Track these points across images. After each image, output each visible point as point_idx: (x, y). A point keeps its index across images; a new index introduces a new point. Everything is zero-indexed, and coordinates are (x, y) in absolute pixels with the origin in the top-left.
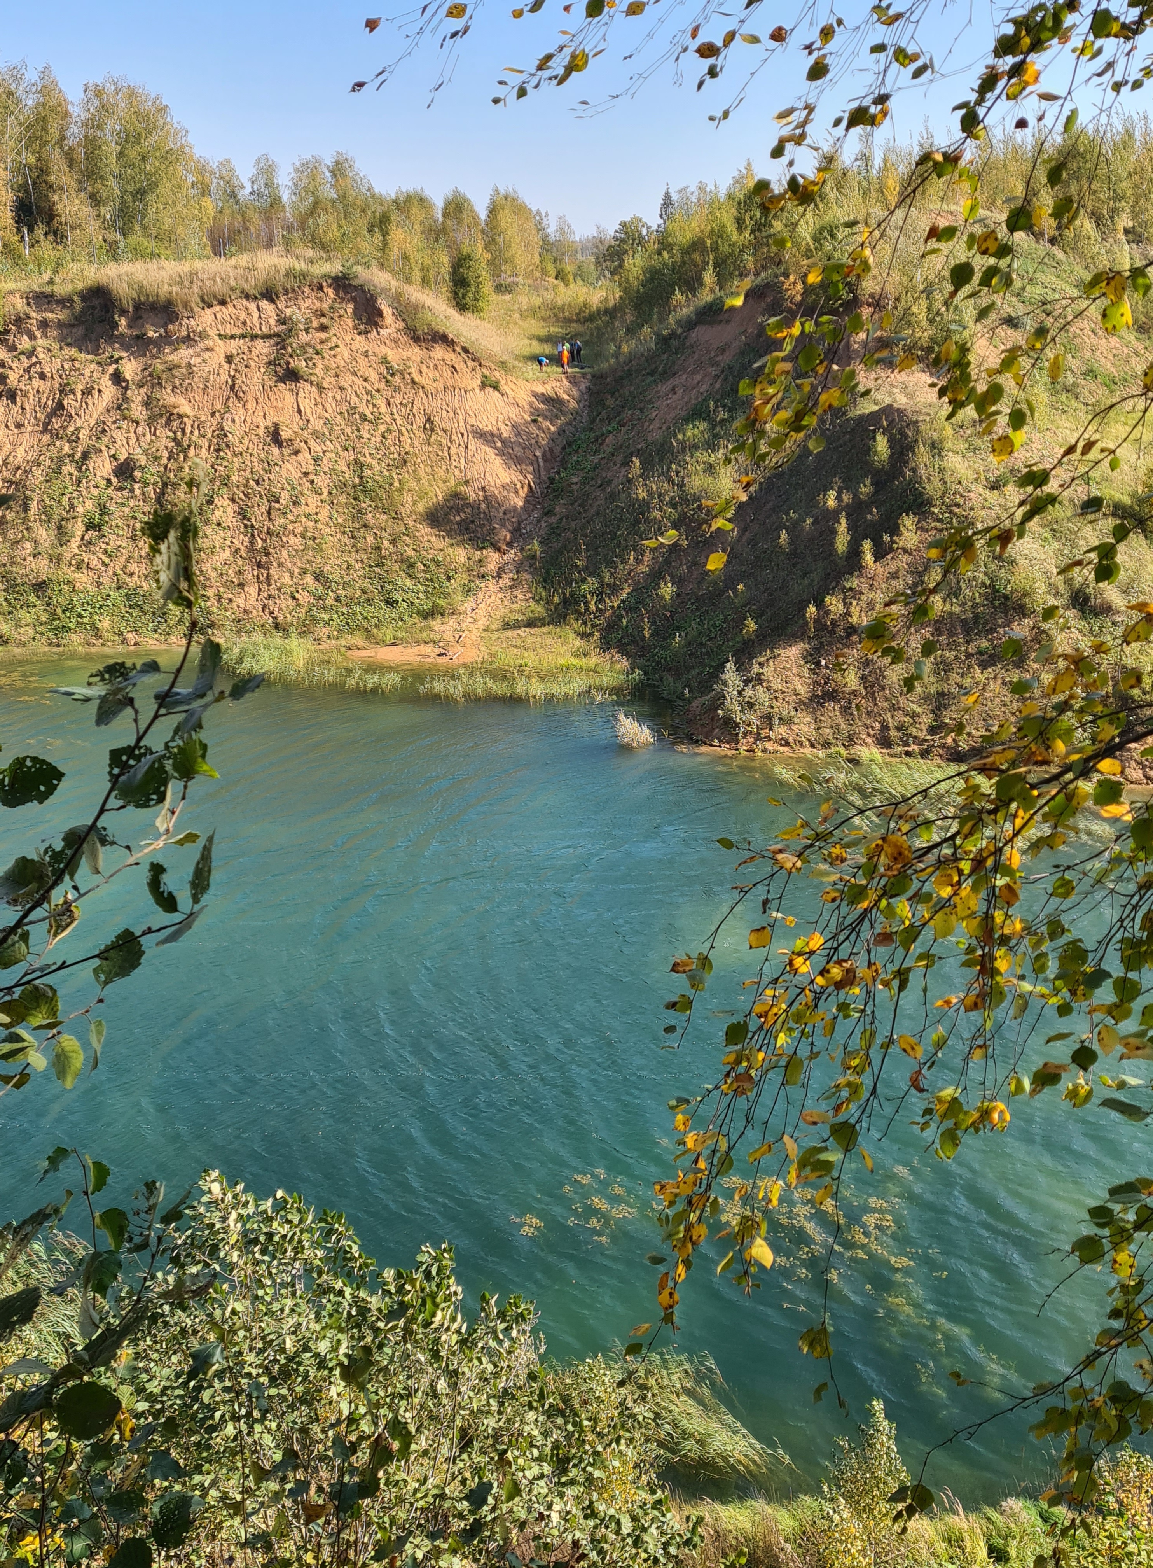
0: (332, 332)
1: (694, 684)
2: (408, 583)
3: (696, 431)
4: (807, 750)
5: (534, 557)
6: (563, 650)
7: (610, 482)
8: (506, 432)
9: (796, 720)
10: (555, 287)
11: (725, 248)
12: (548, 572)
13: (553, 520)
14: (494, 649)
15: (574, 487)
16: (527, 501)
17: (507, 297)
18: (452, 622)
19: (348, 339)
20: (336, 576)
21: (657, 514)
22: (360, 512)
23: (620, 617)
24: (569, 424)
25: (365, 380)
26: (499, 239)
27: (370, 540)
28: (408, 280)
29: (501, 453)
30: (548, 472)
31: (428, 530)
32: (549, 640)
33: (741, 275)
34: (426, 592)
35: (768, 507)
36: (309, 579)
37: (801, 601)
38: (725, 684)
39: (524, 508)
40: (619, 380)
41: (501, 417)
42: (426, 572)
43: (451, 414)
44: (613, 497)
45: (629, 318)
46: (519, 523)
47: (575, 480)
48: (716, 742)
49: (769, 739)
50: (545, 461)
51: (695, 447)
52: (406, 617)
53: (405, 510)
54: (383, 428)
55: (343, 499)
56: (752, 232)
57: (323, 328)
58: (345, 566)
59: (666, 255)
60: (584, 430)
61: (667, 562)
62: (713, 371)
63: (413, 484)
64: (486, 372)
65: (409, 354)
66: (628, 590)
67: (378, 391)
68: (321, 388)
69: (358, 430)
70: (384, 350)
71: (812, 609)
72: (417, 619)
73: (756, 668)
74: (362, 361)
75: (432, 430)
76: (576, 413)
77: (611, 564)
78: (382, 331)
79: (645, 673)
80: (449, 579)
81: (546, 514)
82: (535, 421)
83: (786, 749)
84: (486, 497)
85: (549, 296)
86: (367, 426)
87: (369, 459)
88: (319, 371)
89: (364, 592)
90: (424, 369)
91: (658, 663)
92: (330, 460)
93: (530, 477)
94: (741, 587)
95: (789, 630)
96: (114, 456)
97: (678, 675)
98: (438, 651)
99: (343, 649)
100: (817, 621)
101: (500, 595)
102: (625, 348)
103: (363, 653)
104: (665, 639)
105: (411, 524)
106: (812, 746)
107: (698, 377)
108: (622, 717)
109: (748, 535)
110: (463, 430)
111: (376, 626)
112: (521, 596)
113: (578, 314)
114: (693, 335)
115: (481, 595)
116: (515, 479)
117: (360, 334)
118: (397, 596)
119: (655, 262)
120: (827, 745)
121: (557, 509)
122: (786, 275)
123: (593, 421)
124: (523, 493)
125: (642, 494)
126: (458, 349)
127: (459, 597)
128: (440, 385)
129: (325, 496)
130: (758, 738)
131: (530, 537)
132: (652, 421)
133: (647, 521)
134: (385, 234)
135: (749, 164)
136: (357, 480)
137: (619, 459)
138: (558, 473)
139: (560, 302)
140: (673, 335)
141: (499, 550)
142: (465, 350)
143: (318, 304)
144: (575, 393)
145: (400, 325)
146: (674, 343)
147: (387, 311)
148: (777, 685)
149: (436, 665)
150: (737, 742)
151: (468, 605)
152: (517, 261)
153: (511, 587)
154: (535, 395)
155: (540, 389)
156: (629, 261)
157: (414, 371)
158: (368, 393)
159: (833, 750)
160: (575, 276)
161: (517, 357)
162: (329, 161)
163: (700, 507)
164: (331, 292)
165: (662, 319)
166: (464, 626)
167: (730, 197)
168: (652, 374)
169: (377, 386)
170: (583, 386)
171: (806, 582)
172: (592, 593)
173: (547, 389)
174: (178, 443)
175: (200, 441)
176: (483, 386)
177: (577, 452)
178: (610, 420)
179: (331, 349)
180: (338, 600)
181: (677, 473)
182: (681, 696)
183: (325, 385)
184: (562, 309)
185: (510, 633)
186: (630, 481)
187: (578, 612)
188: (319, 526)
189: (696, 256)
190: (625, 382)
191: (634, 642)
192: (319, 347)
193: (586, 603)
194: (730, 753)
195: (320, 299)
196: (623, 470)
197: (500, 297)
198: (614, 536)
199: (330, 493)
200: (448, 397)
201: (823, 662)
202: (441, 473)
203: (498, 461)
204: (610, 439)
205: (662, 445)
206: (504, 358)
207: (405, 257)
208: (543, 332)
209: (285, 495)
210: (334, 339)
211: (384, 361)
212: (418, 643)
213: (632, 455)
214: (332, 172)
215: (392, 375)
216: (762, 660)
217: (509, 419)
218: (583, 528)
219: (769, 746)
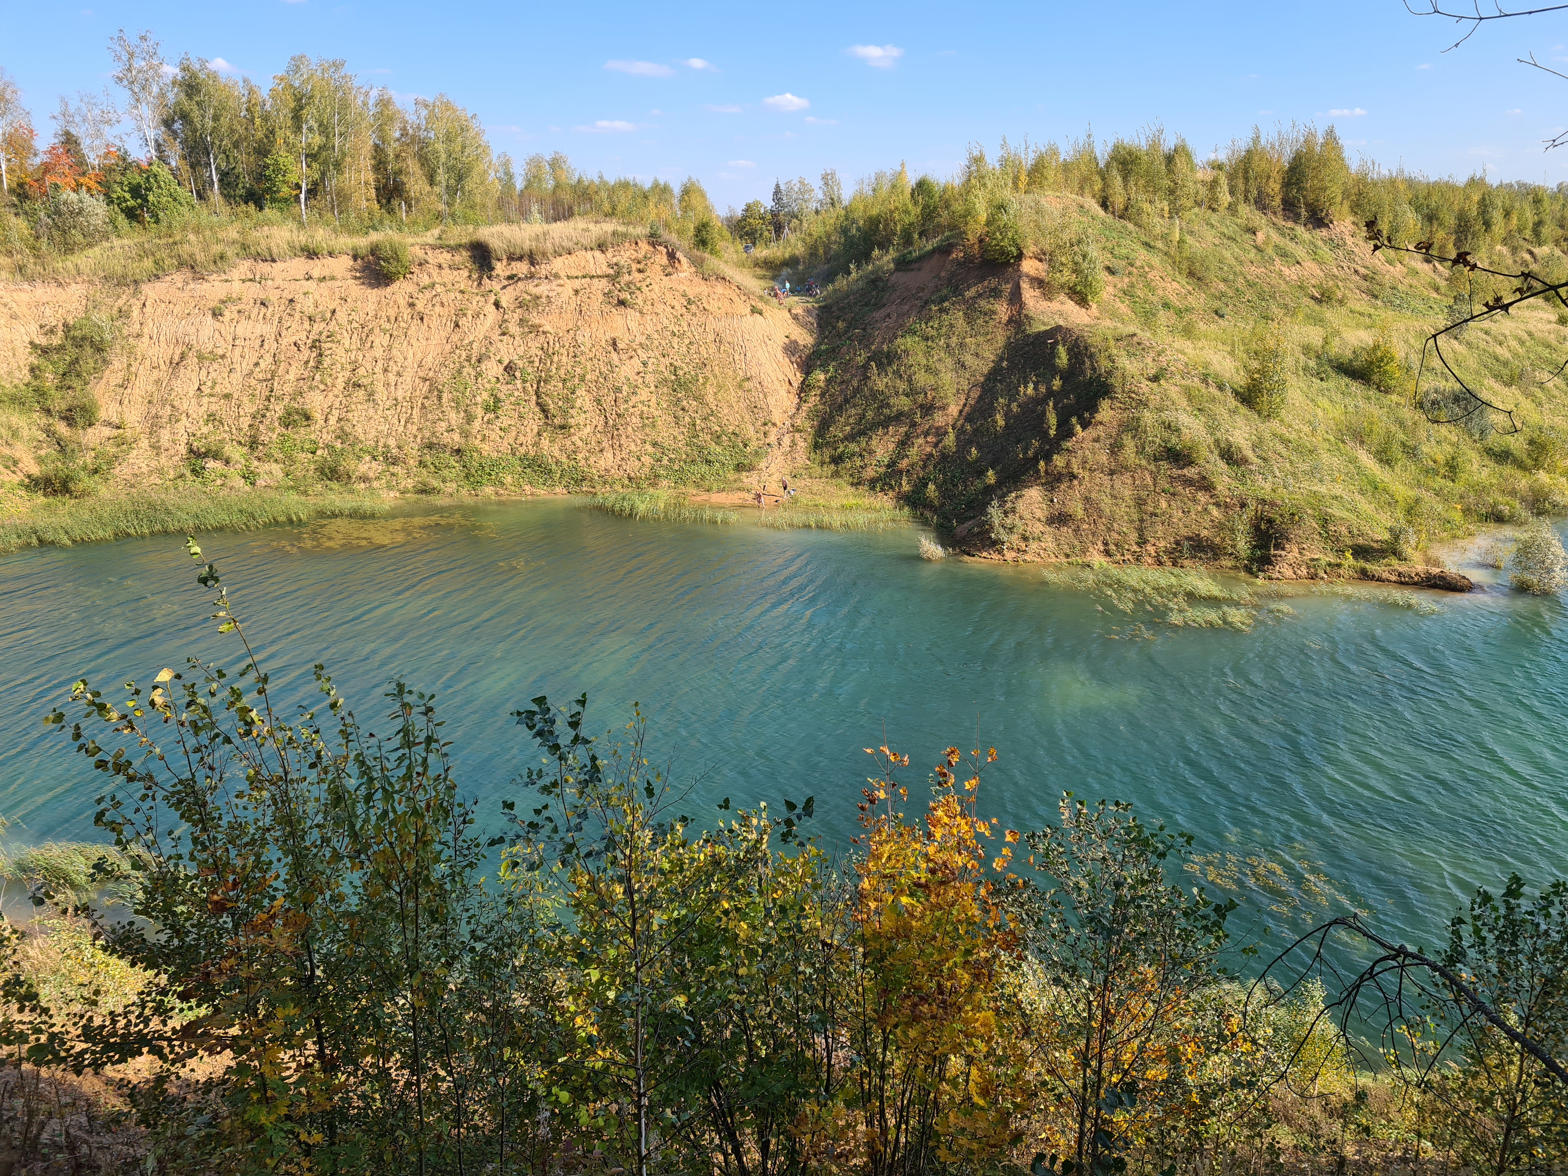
0: (647, 274)
2: (718, 449)
3: (914, 344)
4: (1054, 560)
12: (816, 441)
16: (789, 392)
18: (755, 475)
19: (658, 279)
20: (667, 445)
22: (678, 399)
25: (672, 308)
27: (687, 419)
32: (830, 488)
36: (649, 448)
38: (990, 515)
39: (788, 397)
43: (733, 332)
48: (988, 556)
49: (1026, 552)
50: (797, 365)
51: (915, 355)
52: (721, 473)
53: (709, 399)
54: (687, 341)
55: (665, 391)
57: (641, 271)
58: (672, 437)
64: (754, 303)
65: (701, 289)
67: (681, 315)
68: (642, 313)
69: (670, 343)
70: (683, 287)
71: (1043, 464)
72: (730, 474)
73: (1009, 504)
74: (669, 294)
75: (721, 343)
78: (681, 274)
80: (745, 446)
82: (787, 337)
83: (1038, 559)
84: (762, 389)
87: (680, 363)
88: (640, 301)
89: (688, 455)
90: (711, 300)
92: (653, 364)
94: (973, 450)
95: (1028, 478)
96: (500, 361)
100: (1047, 472)
101: (783, 458)
102: (842, 287)
103: (698, 499)
108: (919, 538)
111: (702, 479)
112: (799, 458)
114: (893, 278)
115: (770, 457)
117: (666, 275)
120: (1066, 556)
121: (811, 398)
124: (786, 387)
125: (881, 387)
126: (733, 287)
127: (755, 459)
128: (723, 311)
129: (653, 388)
136: (673, 378)
140: (878, 278)
142: (738, 288)
143: (636, 254)
144: (810, 318)
145: (693, 270)
147: (683, 260)
148: (1026, 515)
151: (763, 464)
157: (704, 301)
158: (675, 317)
164: (644, 247)
166: (764, 479)
169: (680, 312)
174: (546, 353)
175: (562, 350)
176: (752, 313)
179: (647, 286)
180: (670, 461)
181: (905, 371)
183: (645, 311)
188: (651, 410)
192: (638, 285)
195: (637, 251)
199: (656, 387)
200: (730, 320)
201: (1055, 500)
202: (730, 373)
205: (888, 354)
209: (625, 388)
210: (649, 279)
211: (684, 295)
212: (735, 490)
215: (690, 304)
216: (1012, 498)
219: (1027, 557)
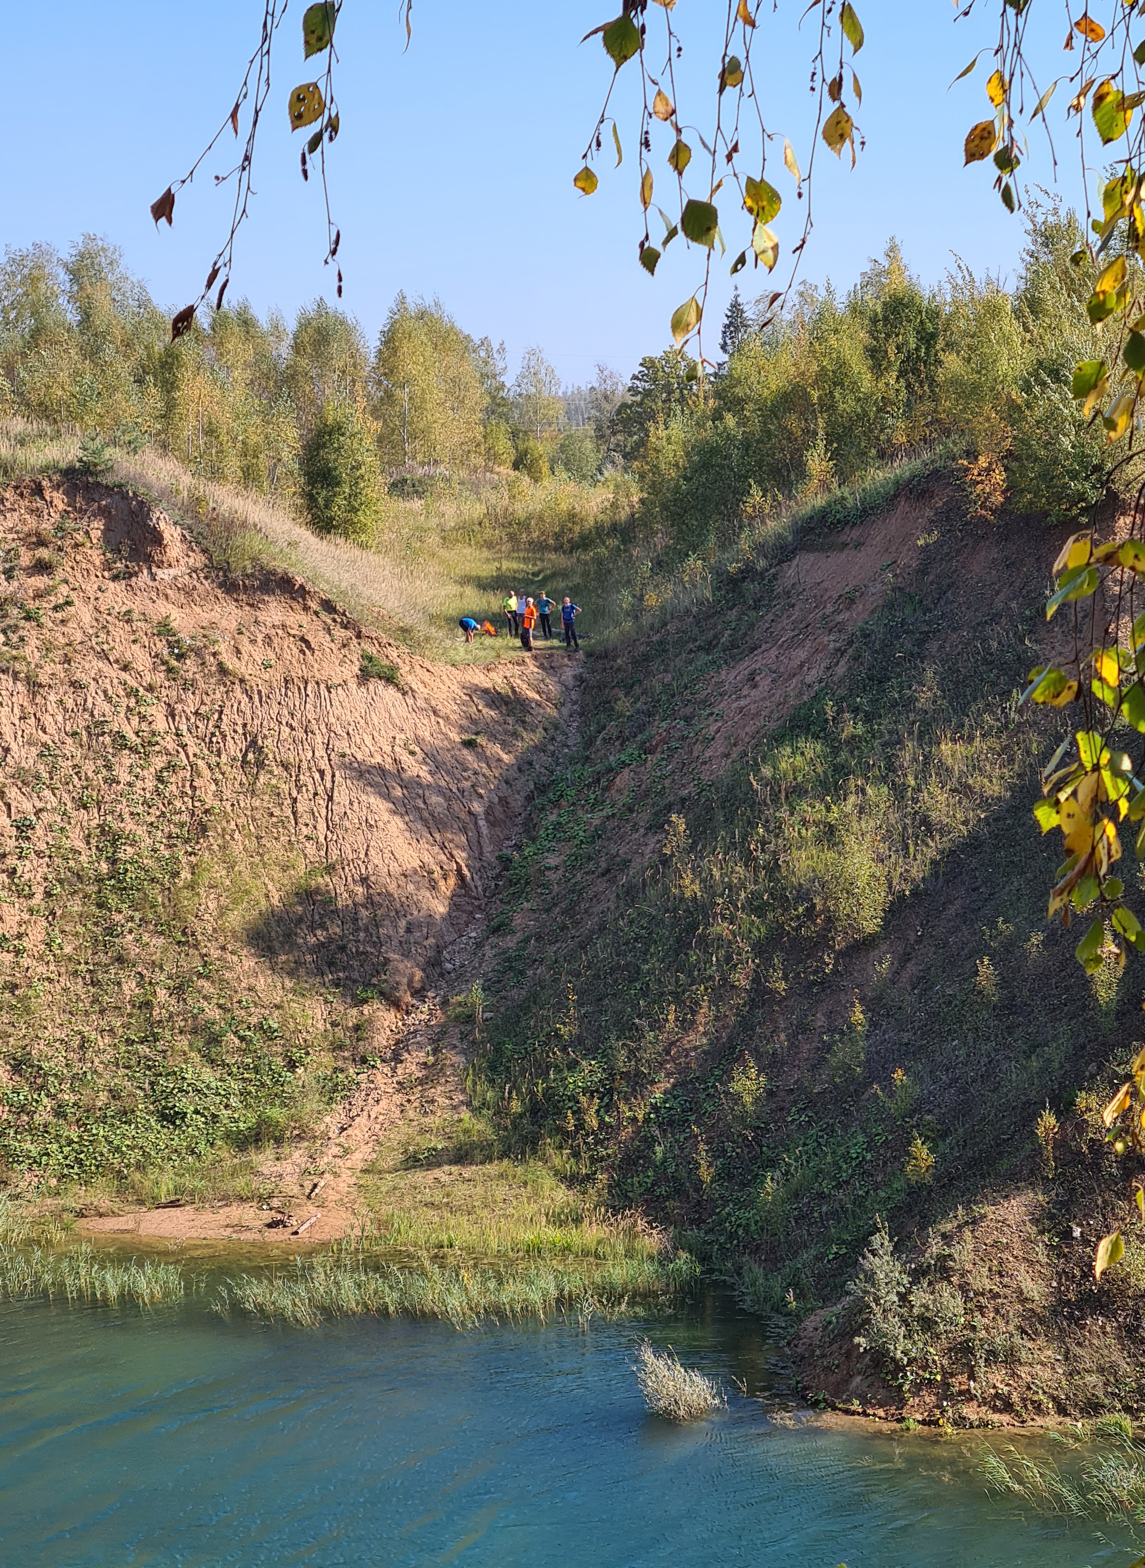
0: (60, 574)
1: (808, 1280)
2: (209, 1075)
3: (799, 760)
4: (1051, 1421)
5: (470, 1018)
6: (530, 1209)
7: (626, 864)
8: (415, 768)
9: (1024, 1355)
10: (511, 485)
11: (846, 405)
12: (498, 1050)
13: (510, 942)
14: (386, 1210)
15: (552, 876)
16: (455, 905)
17: (417, 504)
18: (298, 1155)
19: (91, 588)
20: (56, 1063)
21: (721, 928)
22: (110, 931)
23: (650, 1142)
24: (540, 748)
25: (125, 668)
26: (402, 395)
27: (130, 987)
28: (216, 474)
29: (401, 808)
30: (498, 843)
31: (249, 963)
32: (501, 1191)
33: (882, 455)
34: (244, 1094)
35: (952, 910)
37: (1028, 1103)
38: (870, 1277)
39: (449, 918)
40: (642, 662)
41: (401, 737)
42: (245, 1052)
43: (300, 734)
44: (631, 894)
45: (660, 541)
46: (439, 949)
47: (552, 860)
48: (856, 1405)
49: (968, 1396)
50: (492, 824)
51: (798, 791)
52: (202, 1147)
53: (203, 927)
55: (75, 906)
56: (902, 374)
57: (42, 567)
58: (76, 1042)
59: (730, 420)
60: (572, 761)
61: (746, 1025)
62: (831, 641)
63: (219, 872)
64: (372, 650)
65: (215, 616)
66: (666, 1084)
67: (150, 689)
68: (34, 686)
69: (109, 767)
70: (163, 608)
71: (1049, 1120)
72: (225, 1153)
73: (935, 1247)
74: (119, 631)
75: (260, 765)
76: (553, 727)
77: (628, 1030)
78: (160, 573)
79: (704, 1259)
80: (292, 1065)
81: (496, 930)
82: (469, 744)
83: (1005, 1418)
84: (369, 897)
85: (500, 500)
86: (127, 759)
87: (129, 825)
88: (31, 651)
89: (115, 1095)
90: (246, 647)
91: (732, 1236)
92: (50, 828)
93: (461, 856)
94: (898, 1075)
95: (1004, 1165)
97: (773, 1262)
98: (267, 1216)
99: (67, 1217)
100: (1060, 1144)
101: (398, 1098)
102: (652, 599)
103: (111, 1224)
104: (743, 1185)
105: (215, 953)
106: (1062, 1411)
107: (801, 654)
108: (648, 1355)
109: (911, 969)
110: (324, 764)
111: (140, 1167)
112: (442, 1101)
113: (557, 536)
114: (791, 572)
115: (358, 1099)
116: (427, 859)
117: (115, 578)
118: (185, 1104)
119: (708, 433)
120: (1093, 1408)
121: (518, 920)
122: (972, 454)
123: (589, 743)
124: (447, 887)
125: (692, 887)
126: (314, 605)
127: (312, 1103)
128: (276, 676)
129: (38, 899)
130: (945, 1392)
131: (460, 978)
132: (709, 741)
133: (704, 943)
134: (169, 386)
135: (892, 249)
136: (104, 867)
137: (644, 817)
138: (518, 847)
139: (521, 514)
140: (748, 572)
141: (395, 1003)
142: (328, 606)
143: (32, 522)
144: (553, 688)
145: (198, 560)
146: (751, 587)
147: (171, 533)
148: (981, 1281)
149: (264, 1245)
150: (902, 1403)
151: (331, 1121)
152: (438, 434)
153: (421, 1082)
154: (473, 691)
155: (482, 680)
156: (658, 434)
157: (224, 648)
158: (132, 693)
159: (1108, 1418)
160: (553, 462)
161: (433, 619)
162: (66, 253)
163: (811, 911)
164: (59, 499)
165: (726, 542)
166: (323, 1163)
167: (855, 309)
168: (708, 648)
169: (148, 679)
170: (568, 674)
171: (1035, 1064)
172: (590, 1092)
173: (495, 680)
176: (364, 677)
177: (556, 804)
178: (624, 740)
179: (56, 608)
180: (59, 1112)
181: (764, 843)
182: (780, 1307)
183: (43, 679)
184: (525, 525)
185: (419, 1177)
186: (665, 861)
187: (560, 1130)
188: (25, 961)
189: (793, 422)
190: (654, 666)
191: (679, 1191)
192: (31, 605)
193: (578, 1113)
194: (886, 1427)
195: (36, 512)
196: (652, 840)
197: (403, 505)
198: (635, 974)
199: (48, 894)
200: (295, 699)
201: (1077, 1232)
202: (276, 850)
203: (397, 824)
204: (624, 778)
205: (731, 789)
206: (408, 622)
207: (211, 431)
208: (488, 570)
210: (64, 589)
211: (164, 629)
212: (226, 1199)
213: (669, 808)
214: (73, 272)
215: (180, 657)
216: (948, 1227)
217: (418, 740)
218: (571, 957)
219: (970, 1411)
